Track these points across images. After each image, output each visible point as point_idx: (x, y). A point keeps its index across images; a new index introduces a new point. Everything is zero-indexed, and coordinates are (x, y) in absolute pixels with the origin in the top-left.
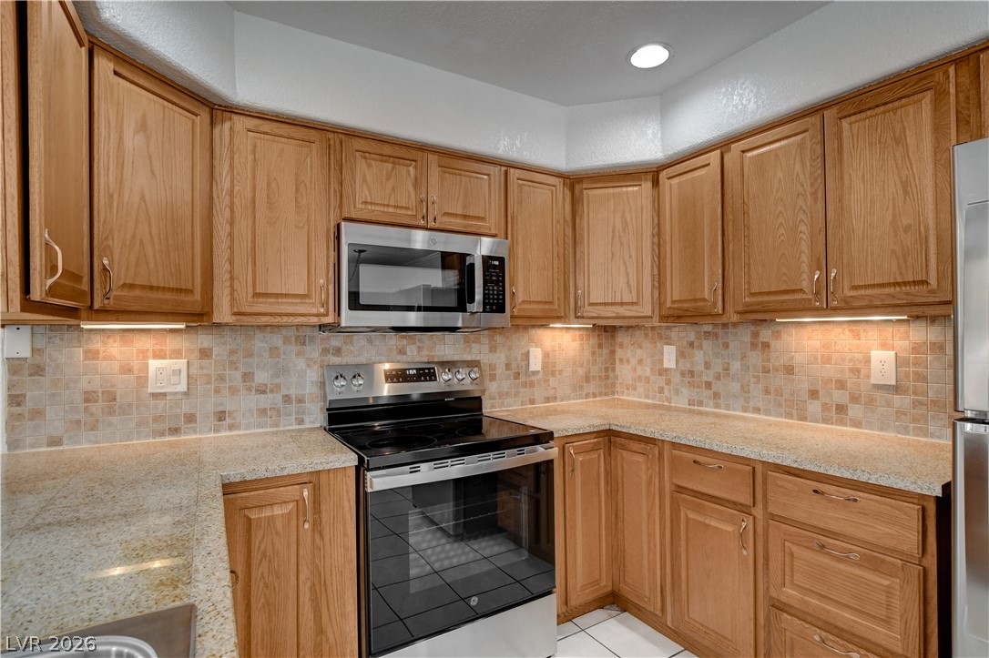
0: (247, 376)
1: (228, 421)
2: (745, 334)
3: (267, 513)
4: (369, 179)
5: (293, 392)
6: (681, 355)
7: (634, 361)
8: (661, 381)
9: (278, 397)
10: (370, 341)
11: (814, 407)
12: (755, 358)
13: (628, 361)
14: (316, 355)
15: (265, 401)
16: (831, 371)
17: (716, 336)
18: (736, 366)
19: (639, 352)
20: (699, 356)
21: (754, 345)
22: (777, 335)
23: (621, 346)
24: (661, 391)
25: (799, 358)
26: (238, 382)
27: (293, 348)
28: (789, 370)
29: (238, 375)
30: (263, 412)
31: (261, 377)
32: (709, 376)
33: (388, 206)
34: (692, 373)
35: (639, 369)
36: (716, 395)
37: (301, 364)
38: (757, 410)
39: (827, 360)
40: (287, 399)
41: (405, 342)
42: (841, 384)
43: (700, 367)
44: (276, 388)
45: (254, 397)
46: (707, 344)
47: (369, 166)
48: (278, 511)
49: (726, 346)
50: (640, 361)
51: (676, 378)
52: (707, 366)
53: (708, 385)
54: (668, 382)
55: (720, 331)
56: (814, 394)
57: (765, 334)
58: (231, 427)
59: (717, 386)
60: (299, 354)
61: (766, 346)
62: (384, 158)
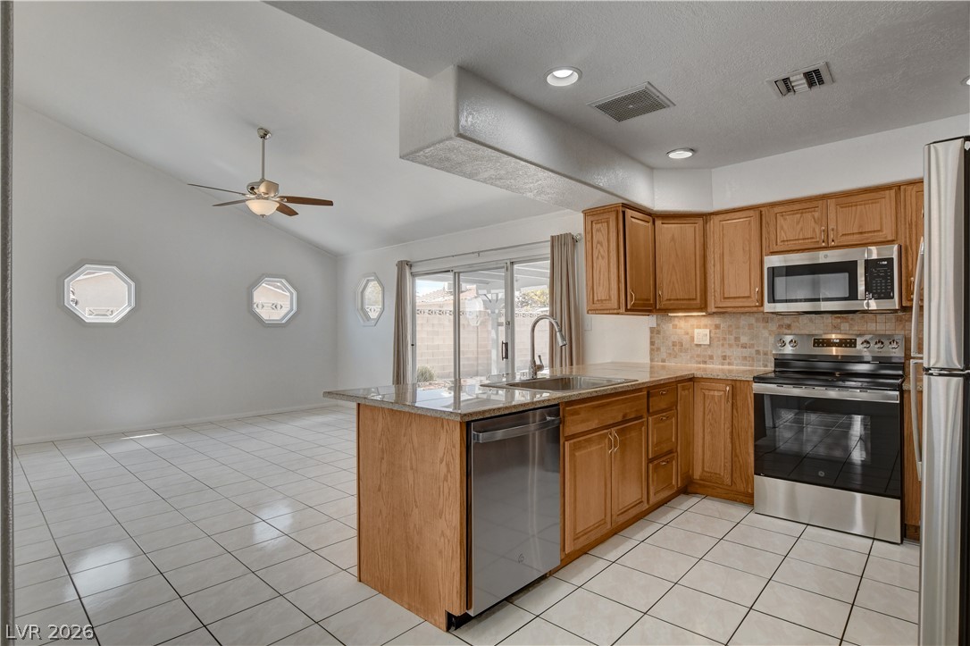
0: (737, 339)
1: (728, 361)
3: (712, 393)
4: (785, 227)
5: (761, 349)
9: (753, 351)
10: (811, 320)
14: (774, 328)
15: (746, 352)
26: (732, 342)
27: (761, 325)
29: (732, 337)
30: (745, 358)
31: (744, 339)
33: (798, 240)
37: (766, 333)
40: (758, 352)
41: (839, 321)
44: (752, 346)
45: (740, 349)
47: (785, 219)
48: (716, 393)
58: (729, 364)
60: (764, 328)
62: (794, 212)
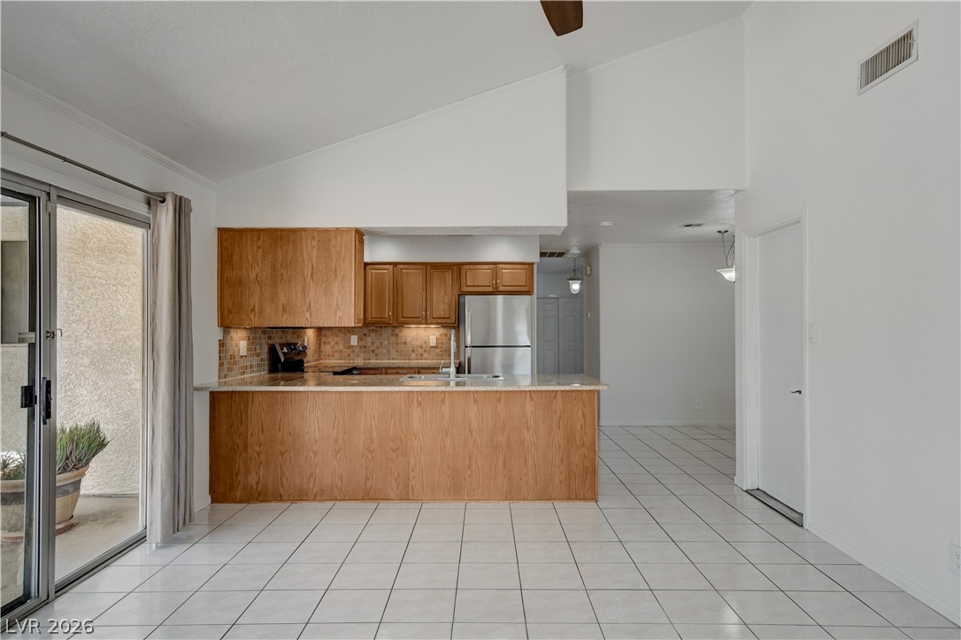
2: (389, 331)
6: (360, 339)
7: (332, 343)
8: (349, 351)
11: (413, 355)
12: (393, 339)
13: (329, 343)
16: (418, 343)
17: (377, 331)
18: (385, 343)
19: (336, 338)
20: (369, 340)
21: (392, 335)
22: (401, 331)
23: (325, 336)
24: (349, 355)
25: (409, 339)
28: (405, 343)
32: (374, 347)
34: (365, 347)
35: (336, 347)
36: (377, 355)
38: (393, 359)
39: (417, 339)
42: (421, 347)
43: (370, 344)
46: (373, 335)
49: (381, 335)
50: (337, 343)
51: (358, 350)
52: (373, 343)
53: (373, 351)
54: (353, 352)
55: (379, 330)
56: (413, 351)
57: (397, 331)
59: (377, 351)
61: (397, 335)
